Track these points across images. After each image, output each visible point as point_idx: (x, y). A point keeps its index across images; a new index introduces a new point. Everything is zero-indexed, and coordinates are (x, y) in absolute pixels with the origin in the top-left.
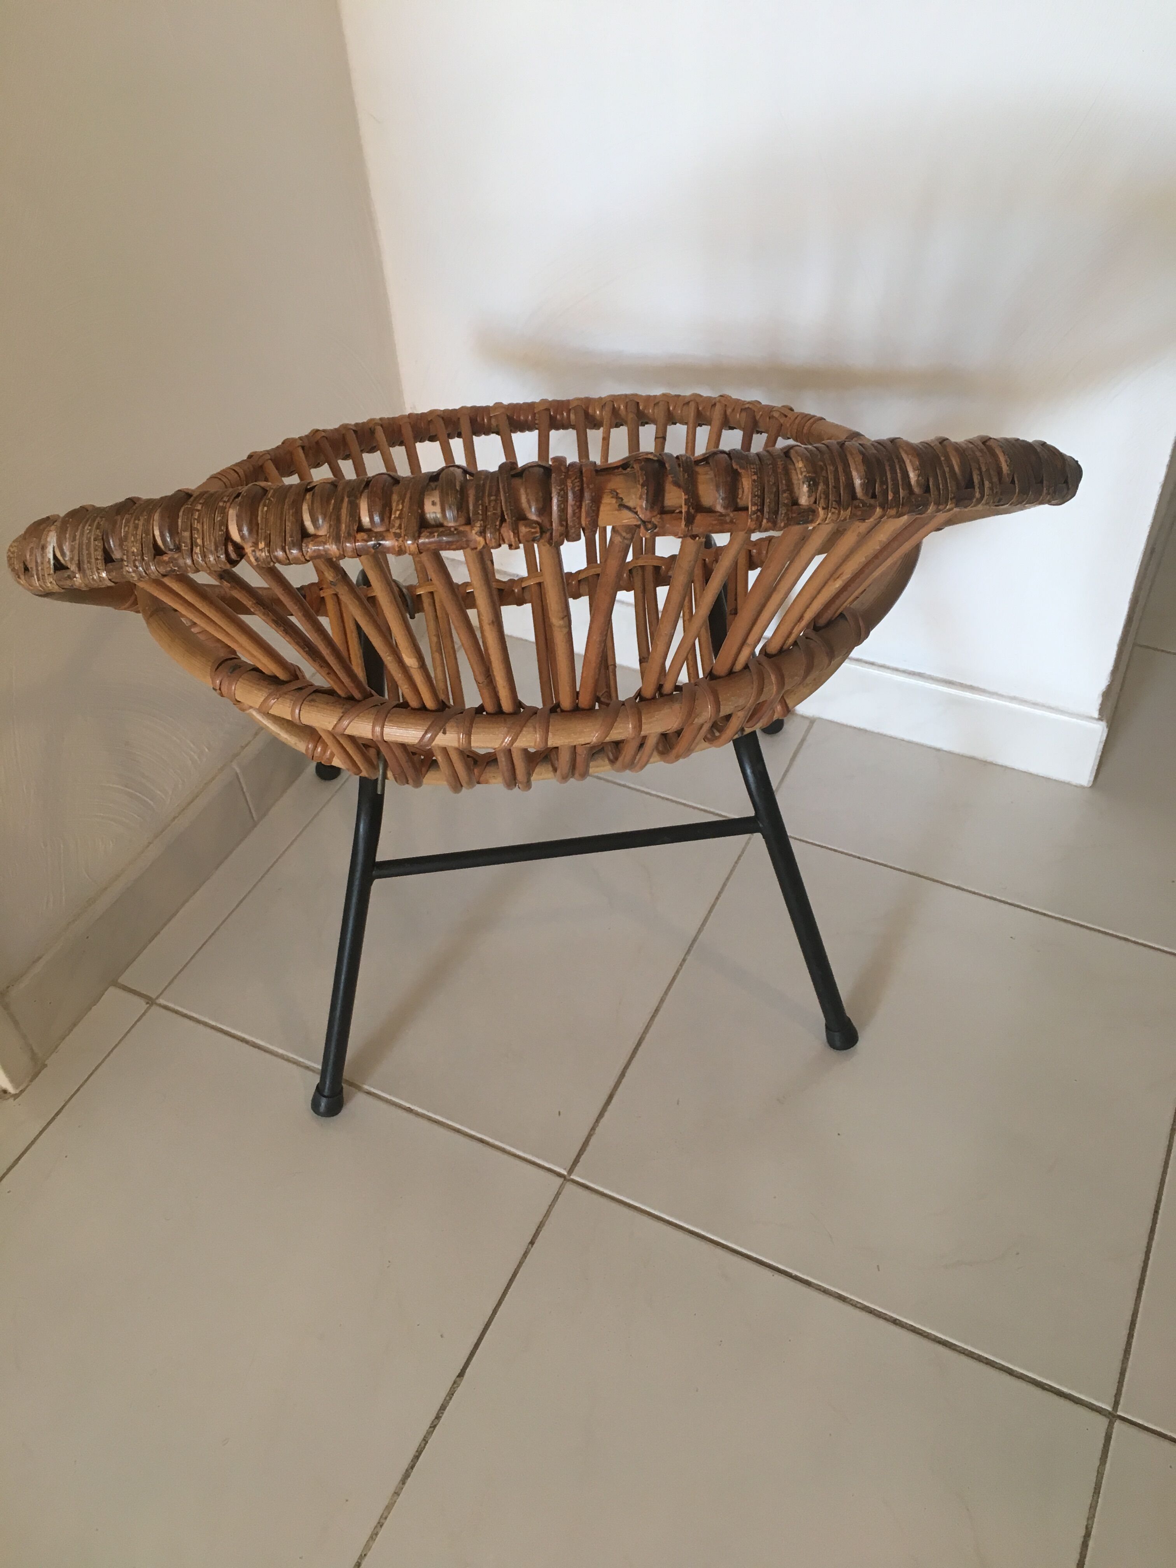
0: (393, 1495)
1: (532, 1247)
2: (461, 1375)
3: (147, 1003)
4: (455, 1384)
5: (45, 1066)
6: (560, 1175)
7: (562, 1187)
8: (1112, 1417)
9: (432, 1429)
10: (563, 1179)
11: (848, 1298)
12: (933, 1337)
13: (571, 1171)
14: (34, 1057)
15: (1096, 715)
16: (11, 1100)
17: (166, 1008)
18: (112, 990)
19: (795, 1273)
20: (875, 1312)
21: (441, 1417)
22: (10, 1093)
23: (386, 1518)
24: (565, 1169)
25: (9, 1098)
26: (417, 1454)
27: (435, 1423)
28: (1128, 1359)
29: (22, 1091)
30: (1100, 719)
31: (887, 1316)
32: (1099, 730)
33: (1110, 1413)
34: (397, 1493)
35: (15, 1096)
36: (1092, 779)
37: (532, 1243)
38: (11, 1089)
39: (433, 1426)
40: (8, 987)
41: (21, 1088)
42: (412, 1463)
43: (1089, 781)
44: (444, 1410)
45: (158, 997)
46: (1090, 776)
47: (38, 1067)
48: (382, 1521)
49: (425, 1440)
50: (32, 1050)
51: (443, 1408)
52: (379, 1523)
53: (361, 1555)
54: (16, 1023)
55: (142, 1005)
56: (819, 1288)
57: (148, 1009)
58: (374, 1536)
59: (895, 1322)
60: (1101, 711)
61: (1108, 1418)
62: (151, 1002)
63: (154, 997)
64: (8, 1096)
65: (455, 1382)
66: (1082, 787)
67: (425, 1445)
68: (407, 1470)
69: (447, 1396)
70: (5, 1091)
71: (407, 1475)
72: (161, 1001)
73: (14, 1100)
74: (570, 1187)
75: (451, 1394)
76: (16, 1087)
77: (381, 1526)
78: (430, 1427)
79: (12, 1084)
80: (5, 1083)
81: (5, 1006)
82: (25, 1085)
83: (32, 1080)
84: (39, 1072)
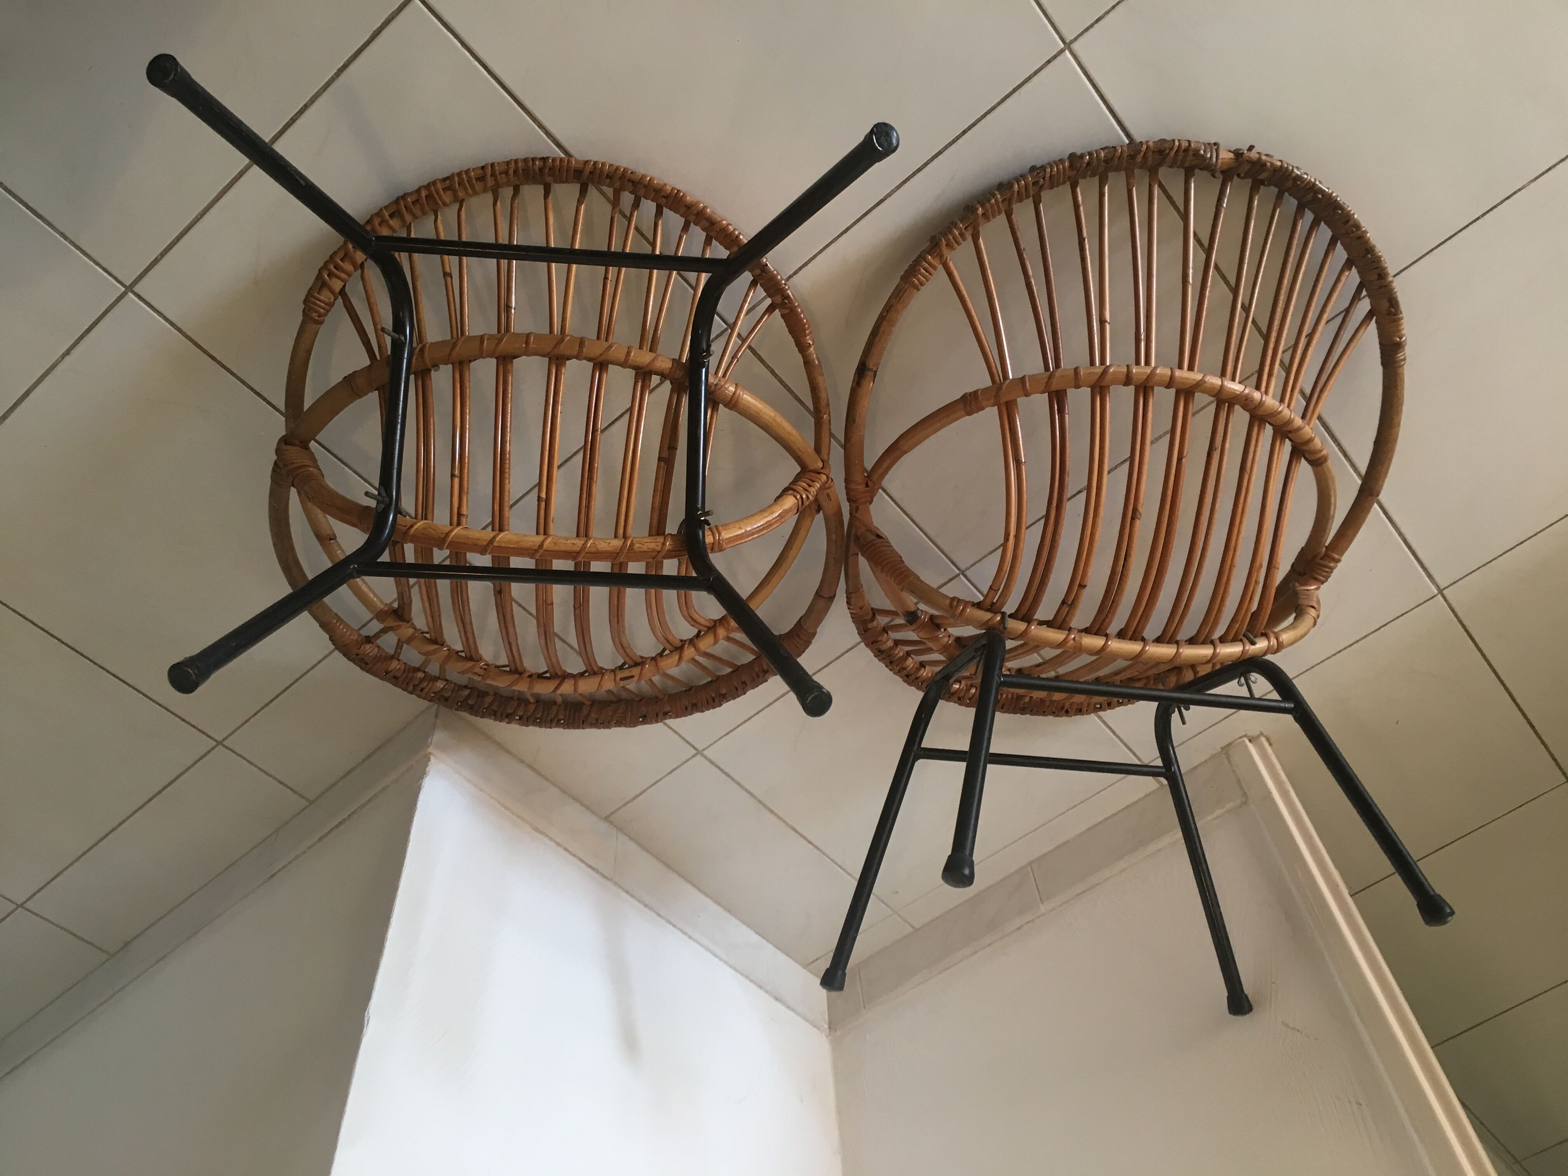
5: (1222, 748)
7: (968, 569)
8: (730, 326)
10: (966, 573)
13: (958, 575)
14: (1228, 757)
16: (1249, 734)
29: (1241, 738)
35: (1245, 736)
38: (1247, 741)
40: (1240, 807)
41: (1240, 740)
47: (1226, 749)
50: (1230, 762)
70: (1250, 741)
74: (963, 567)
76: (1243, 741)
79: (1246, 746)
80: (1251, 747)
81: (1245, 794)
82: (1238, 741)
83: (1232, 743)
84: (1227, 746)
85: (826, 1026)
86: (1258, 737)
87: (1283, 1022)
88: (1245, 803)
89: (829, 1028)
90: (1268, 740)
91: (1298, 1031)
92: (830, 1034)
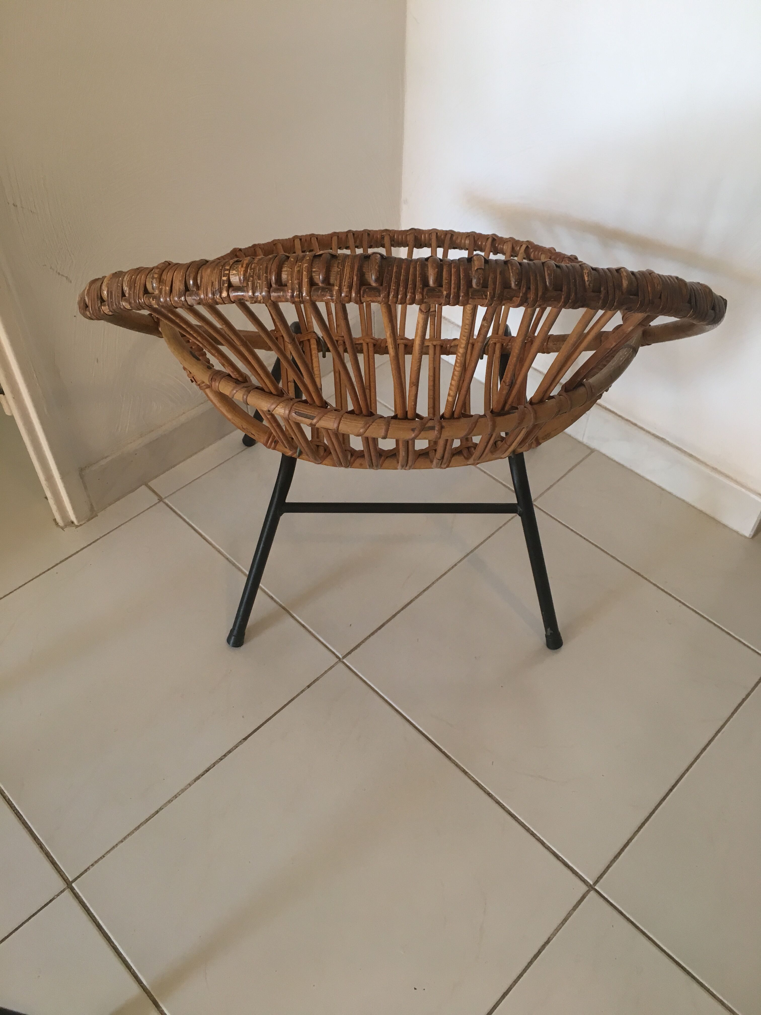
0: (187, 785)
1: (308, 689)
2: (245, 739)
3: (159, 499)
4: (240, 743)
5: (97, 516)
6: (337, 657)
7: (337, 663)
8: (591, 888)
10: (338, 660)
11: (468, 773)
12: (507, 810)
13: (344, 657)
14: (92, 509)
16: (74, 528)
17: (167, 505)
18: (143, 487)
20: (480, 785)
21: (226, 756)
22: (75, 524)
23: (180, 795)
24: (342, 655)
25: (73, 526)
26: (207, 769)
28: (615, 861)
29: (81, 525)
31: (486, 790)
33: (591, 885)
34: (190, 785)
35: (77, 527)
36: (752, 534)
37: (309, 687)
38: (76, 522)
39: (221, 759)
40: (86, 467)
41: (81, 523)
43: (750, 535)
44: (230, 753)
45: (166, 498)
46: (751, 532)
47: (92, 514)
48: (177, 795)
49: (214, 765)
50: (91, 505)
51: (230, 752)
52: (175, 796)
53: (160, 808)
54: (86, 488)
55: (156, 499)
56: (454, 762)
57: (158, 502)
58: (170, 801)
61: (588, 887)
62: (161, 499)
63: (163, 497)
64: (73, 525)
65: (240, 742)
67: (213, 766)
68: (199, 776)
69: (233, 747)
70: (73, 522)
71: (198, 778)
72: (166, 501)
73: (76, 528)
74: (340, 665)
75: (236, 747)
76: (79, 522)
77: (176, 798)
78: (219, 759)
79: (77, 518)
80: (73, 518)
81: (82, 477)
82: (83, 522)
83: (89, 520)
84: (92, 518)
86: (66, 526)
87: (71, 282)
90: (57, 524)
91: (59, 274)
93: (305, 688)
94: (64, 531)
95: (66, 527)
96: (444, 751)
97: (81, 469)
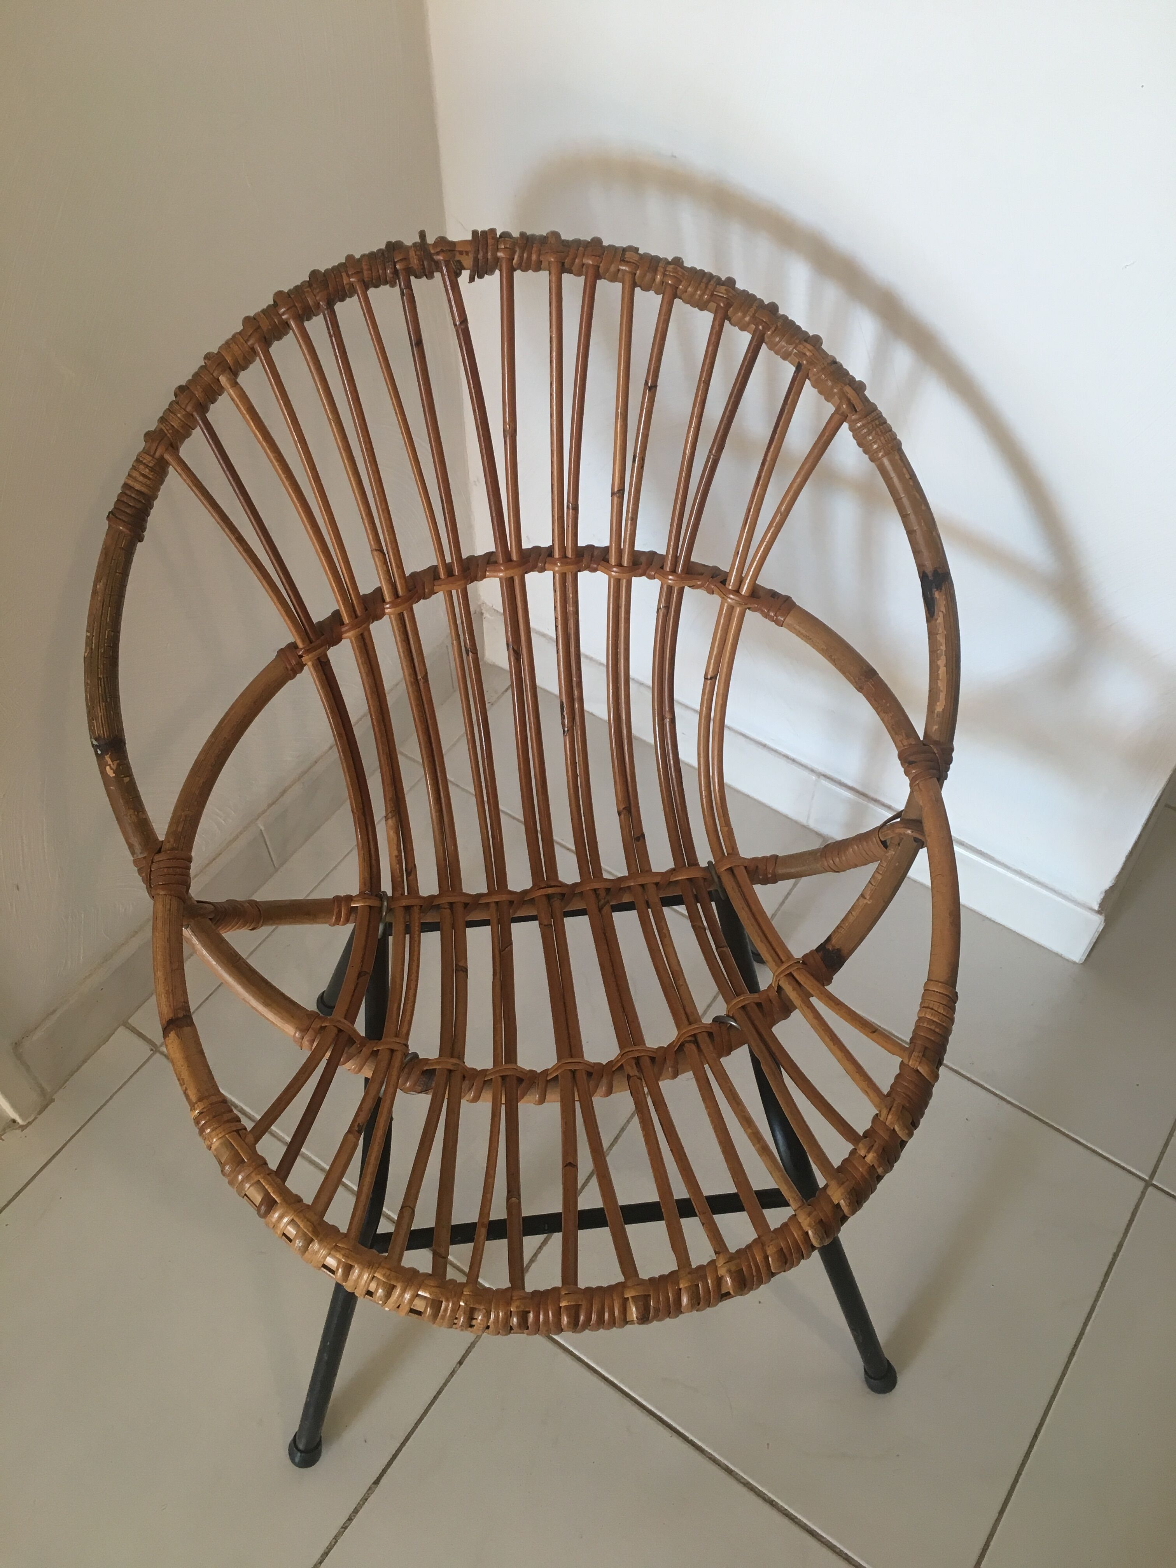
1: (460, 1367)
2: (377, 1482)
3: (152, 1050)
4: (370, 1490)
5: (53, 1100)
9: (343, 1529)
11: (734, 1471)
14: (43, 1092)
15: (1096, 907)
16: (18, 1131)
18: (122, 1030)
19: (691, 1437)
20: (756, 1490)
21: (353, 1520)
22: (18, 1123)
25: (16, 1129)
26: (327, 1550)
27: (346, 1525)
29: (30, 1123)
30: (1099, 912)
31: (765, 1496)
32: (1097, 922)
35: (23, 1128)
36: (1087, 956)
37: (460, 1363)
38: (20, 1121)
39: (344, 1527)
40: (22, 1038)
41: (29, 1119)
42: (321, 1559)
43: (1084, 959)
44: (357, 1514)
46: (1082, 956)
47: (46, 1102)
50: (41, 1088)
51: (356, 1511)
54: (28, 1068)
55: (146, 1049)
56: (710, 1456)
57: (152, 1055)
59: (772, 1503)
60: (1102, 905)
62: (155, 1048)
63: (158, 1043)
64: (16, 1127)
65: (370, 1488)
66: (1074, 963)
67: (335, 1543)
69: (361, 1501)
70: (14, 1121)
72: (164, 1049)
73: (21, 1131)
75: (365, 1499)
76: (23, 1120)
78: (342, 1528)
79: (20, 1116)
80: (13, 1115)
81: (19, 1057)
82: (32, 1117)
83: (40, 1113)
84: (46, 1106)
85: (486, 615)
86: (4, 1131)
88: (17, 1045)
89: (482, 614)
92: (480, 606)
93: (456, 1367)
94: (3, 1140)
95: (5, 1133)
96: (692, 1440)
97: (16, 1044)
